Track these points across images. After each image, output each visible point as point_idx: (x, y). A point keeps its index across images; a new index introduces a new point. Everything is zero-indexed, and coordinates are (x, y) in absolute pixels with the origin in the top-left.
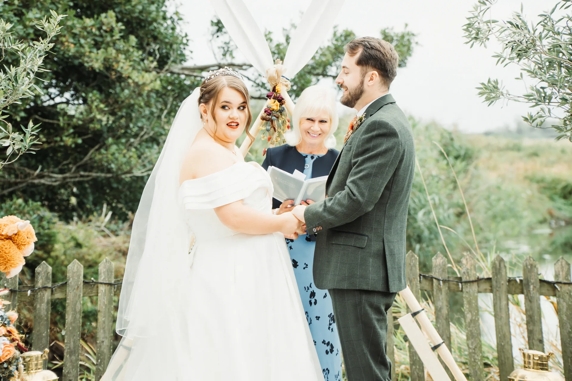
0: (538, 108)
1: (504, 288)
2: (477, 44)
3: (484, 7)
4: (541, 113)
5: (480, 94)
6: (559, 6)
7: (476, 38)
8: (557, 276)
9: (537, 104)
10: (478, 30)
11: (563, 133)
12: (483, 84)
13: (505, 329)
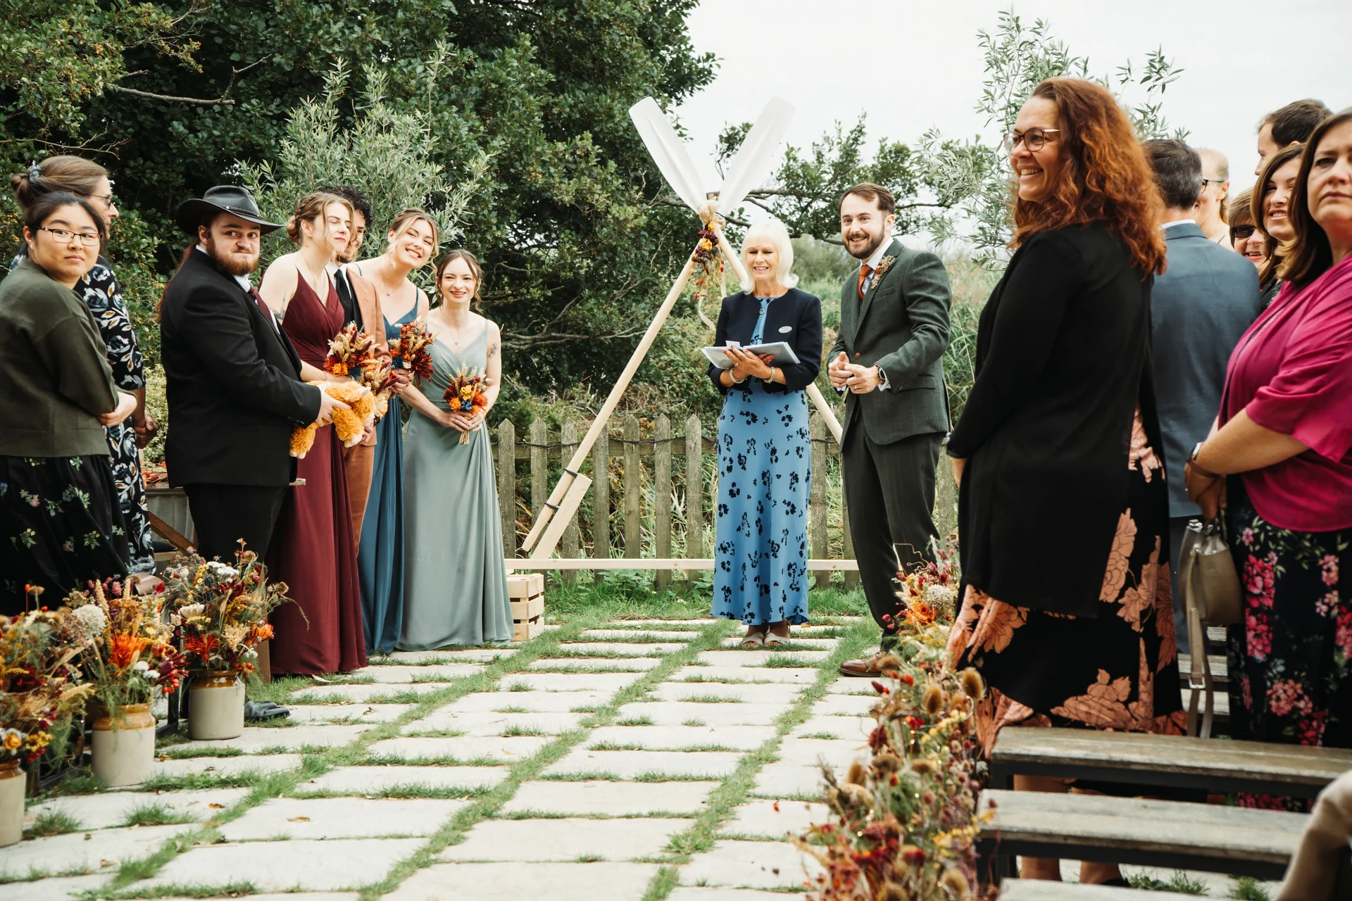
9: (984, 246)
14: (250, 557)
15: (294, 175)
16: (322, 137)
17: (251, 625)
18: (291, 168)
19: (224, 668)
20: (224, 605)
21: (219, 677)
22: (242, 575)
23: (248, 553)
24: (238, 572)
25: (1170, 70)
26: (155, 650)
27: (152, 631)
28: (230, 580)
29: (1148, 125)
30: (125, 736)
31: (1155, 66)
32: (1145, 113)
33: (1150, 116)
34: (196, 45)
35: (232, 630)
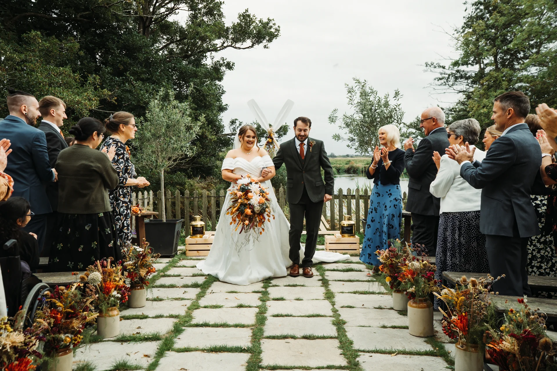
0: (352, 143)
2: (332, 123)
3: (335, 112)
5: (333, 138)
6: (355, 113)
7: (332, 121)
8: (347, 193)
10: (333, 119)
12: (334, 135)
13: (333, 209)
14: (147, 244)
15: (150, 121)
16: (158, 110)
17: (148, 268)
18: (150, 119)
19: (139, 283)
20: (139, 262)
21: (138, 287)
22: (145, 251)
24: (143, 250)
25: (400, 95)
26: (119, 286)
27: (117, 279)
28: (141, 253)
29: (397, 109)
30: (109, 320)
31: (397, 94)
32: (397, 106)
33: (398, 107)
34: (116, 98)
35: (142, 270)
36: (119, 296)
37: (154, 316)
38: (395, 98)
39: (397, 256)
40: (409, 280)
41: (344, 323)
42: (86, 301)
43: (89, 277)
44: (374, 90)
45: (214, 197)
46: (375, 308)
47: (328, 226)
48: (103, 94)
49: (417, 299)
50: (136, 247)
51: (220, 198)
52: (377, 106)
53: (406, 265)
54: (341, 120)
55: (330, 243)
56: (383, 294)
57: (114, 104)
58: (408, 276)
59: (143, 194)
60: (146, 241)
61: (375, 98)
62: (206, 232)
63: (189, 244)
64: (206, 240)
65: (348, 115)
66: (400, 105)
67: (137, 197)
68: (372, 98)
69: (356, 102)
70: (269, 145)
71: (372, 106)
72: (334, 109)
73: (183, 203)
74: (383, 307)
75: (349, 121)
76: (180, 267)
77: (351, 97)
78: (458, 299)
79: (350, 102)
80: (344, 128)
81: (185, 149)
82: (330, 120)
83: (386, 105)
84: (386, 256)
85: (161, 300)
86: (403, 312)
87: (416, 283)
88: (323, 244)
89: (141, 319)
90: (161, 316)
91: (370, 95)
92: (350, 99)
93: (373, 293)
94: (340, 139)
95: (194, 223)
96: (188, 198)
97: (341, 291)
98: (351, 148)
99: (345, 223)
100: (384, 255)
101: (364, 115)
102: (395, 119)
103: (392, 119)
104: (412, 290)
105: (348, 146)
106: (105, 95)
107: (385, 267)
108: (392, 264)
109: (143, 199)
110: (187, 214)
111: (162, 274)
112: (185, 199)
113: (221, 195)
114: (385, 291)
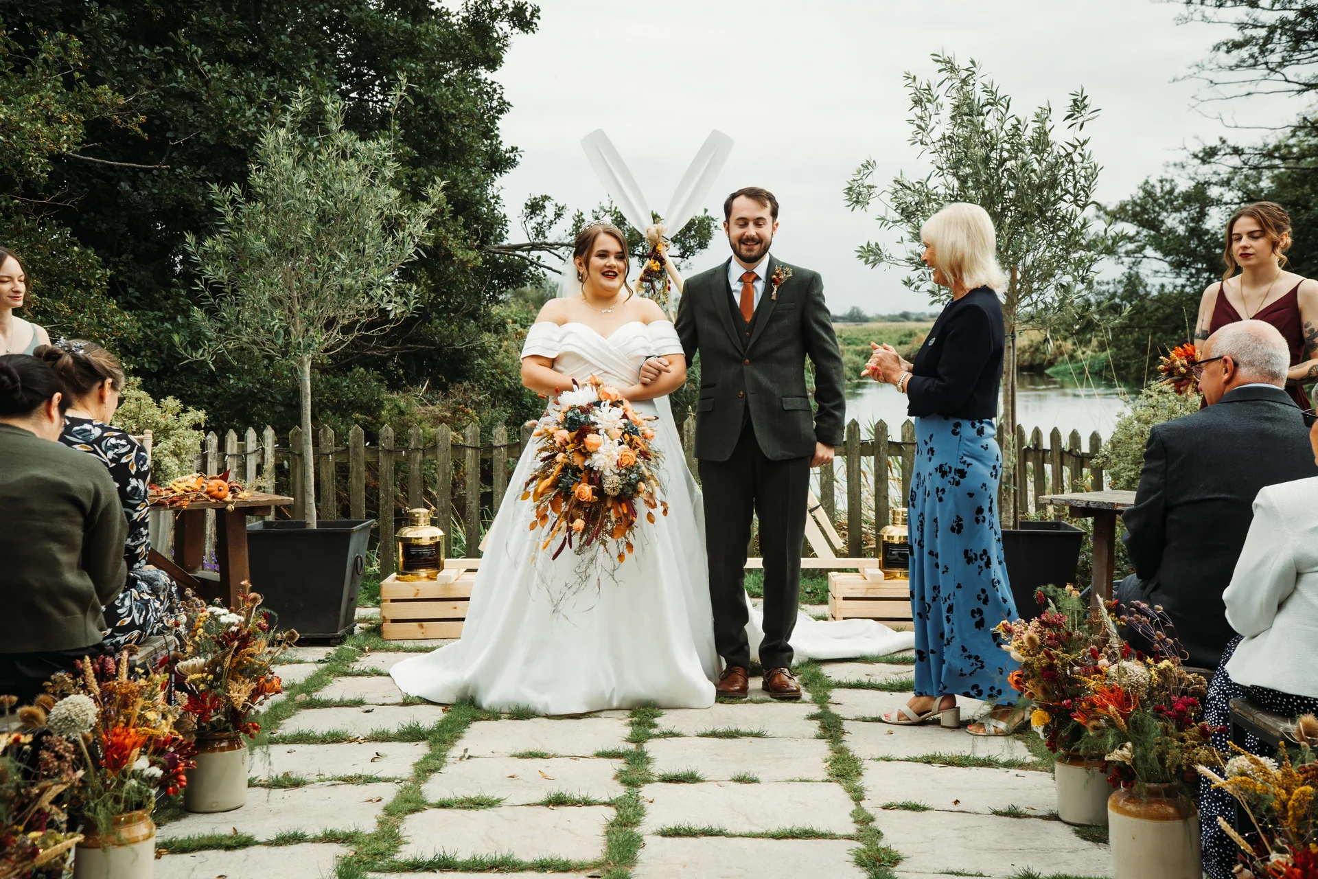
0: (919, 272)
1: (858, 450)
2: (858, 208)
3: (866, 171)
4: (922, 276)
5: (859, 256)
6: (934, 174)
7: (857, 202)
8: (903, 437)
9: (917, 269)
10: (860, 194)
11: (937, 298)
12: (862, 247)
13: (856, 489)
14: (255, 600)
15: (264, 197)
16: (288, 162)
17: (257, 680)
18: (262, 191)
19: (227, 729)
20: (228, 660)
21: (221, 740)
22: (247, 622)
23: (253, 595)
24: (242, 619)
25: (1089, 110)
26: (157, 741)
27: (151, 715)
28: (234, 629)
29: (1076, 158)
30: (118, 855)
31: (1078, 105)
32: (1075, 147)
33: (1079, 150)
34: (142, 118)
35: (236, 686)
36: (157, 772)
37: (273, 838)
38: (1070, 121)
39: (1067, 643)
40: (1111, 722)
41: (895, 860)
42: (39, 795)
43: (54, 711)
44: (1000, 94)
45: (476, 448)
46: (996, 813)
47: (839, 543)
48: (96, 103)
49: (1142, 786)
50: (218, 611)
51: (495, 452)
52: (1007, 146)
53: (1098, 671)
54: (887, 197)
55: (845, 599)
56: (1022, 766)
57: (137, 138)
58: (1105, 707)
59: (242, 438)
60: (252, 590)
61: (1001, 120)
62: (448, 562)
63: (393, 601)
64: (446, 586)
65: (911, 178)
66: (1085, 142)
67: (222, 446)
68: (990, 122)
69: (936, 135)
70: (651, 282)
71: (992, 149)
72: (864, 162)
73: (372, 468)
74: (1022, 809)
75: (911, 199)
76: (362, 674)
77: (921, 118)
78: (1289, 792)
79: (920, 137)
80: (895, 222)
81: (380, 292)
82: (849, 200)
83: (1041, 143)
84: (1031, 639)
85: (297, 784)
86: (1094, 831)
87: (1136, 732)
88: (824, 602)
89: (228, 848)
90: (296, 839)
91: (985, 110)
92: (919, 127)
93: (988, 763)
94: (882, 260)
95: (408, 532)
96: (389, 452)
97: (885, 755)
98: (917, 288)
99: (896, 532)
100: (1025, 637)
101: (963, 181)
102: (1067, 192)
103: (1058, 192)
104: (1120, 754)
105: (908, 283)
106: (106, 106)
107: (1027, 678)
108: (1051, 667)
109: (242, 454)
110: (386, 502)
111: (302, 697)
112: (381, 454)
113: (495, 443)
114: (1030, 758)
